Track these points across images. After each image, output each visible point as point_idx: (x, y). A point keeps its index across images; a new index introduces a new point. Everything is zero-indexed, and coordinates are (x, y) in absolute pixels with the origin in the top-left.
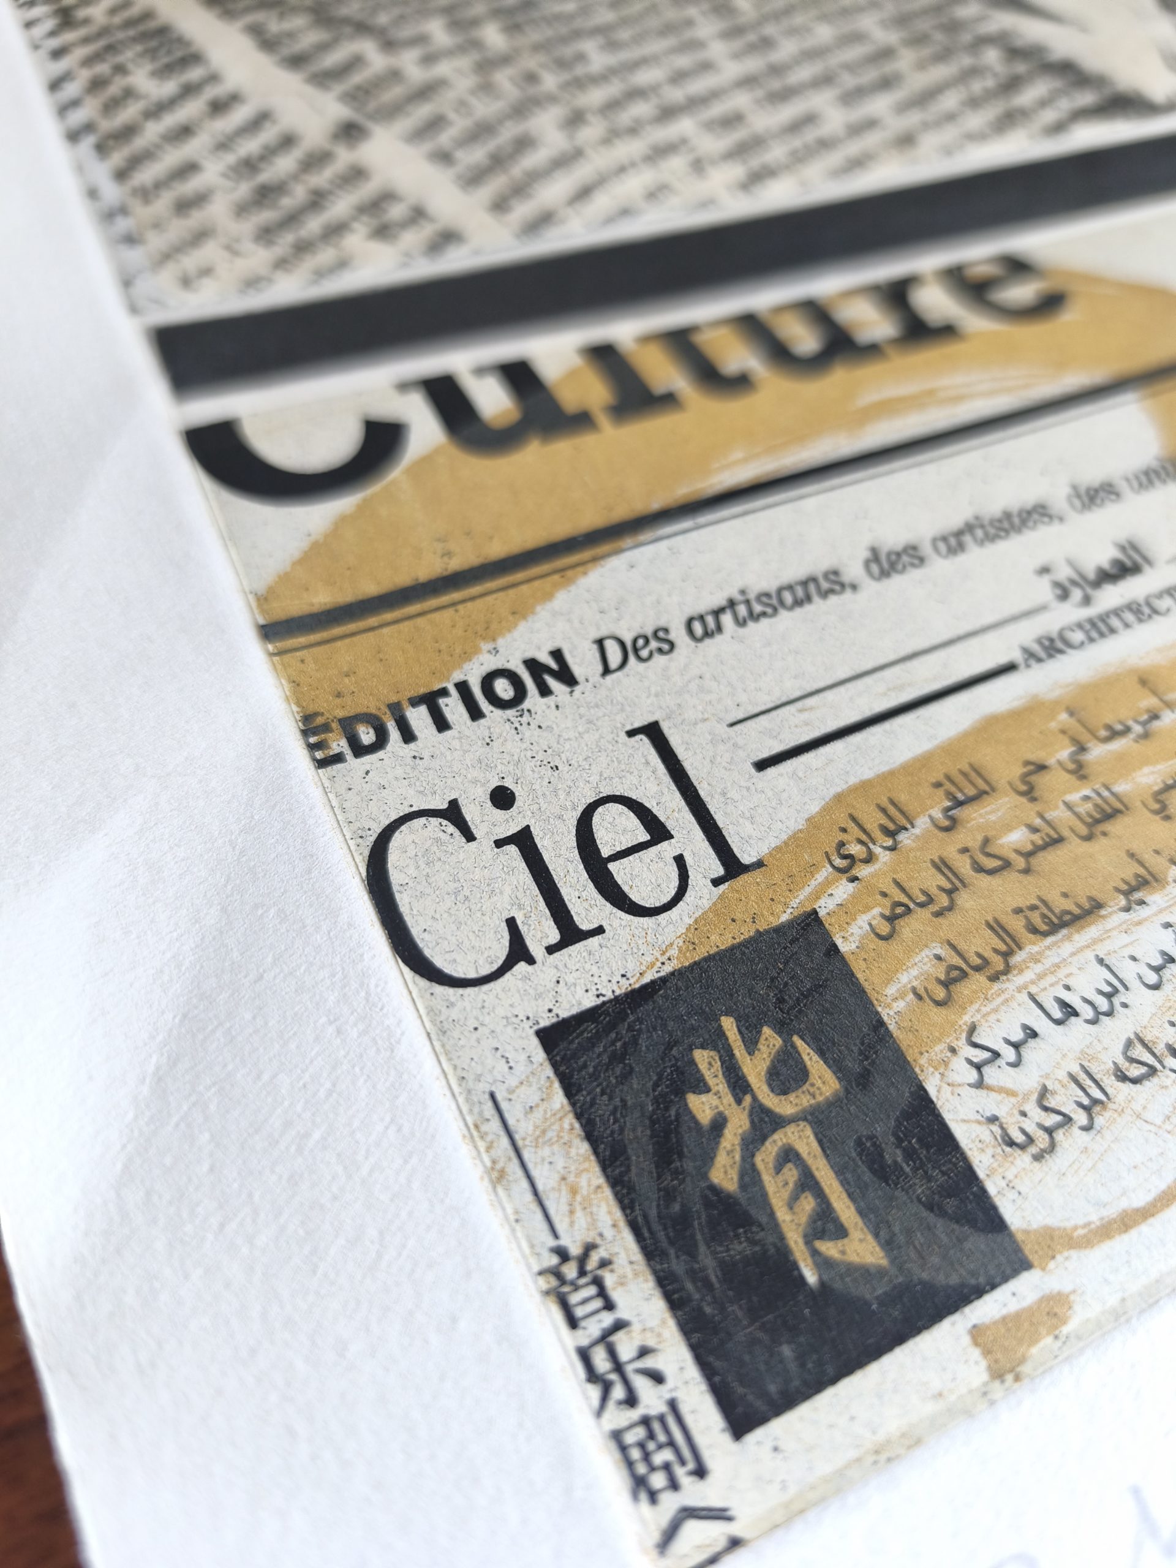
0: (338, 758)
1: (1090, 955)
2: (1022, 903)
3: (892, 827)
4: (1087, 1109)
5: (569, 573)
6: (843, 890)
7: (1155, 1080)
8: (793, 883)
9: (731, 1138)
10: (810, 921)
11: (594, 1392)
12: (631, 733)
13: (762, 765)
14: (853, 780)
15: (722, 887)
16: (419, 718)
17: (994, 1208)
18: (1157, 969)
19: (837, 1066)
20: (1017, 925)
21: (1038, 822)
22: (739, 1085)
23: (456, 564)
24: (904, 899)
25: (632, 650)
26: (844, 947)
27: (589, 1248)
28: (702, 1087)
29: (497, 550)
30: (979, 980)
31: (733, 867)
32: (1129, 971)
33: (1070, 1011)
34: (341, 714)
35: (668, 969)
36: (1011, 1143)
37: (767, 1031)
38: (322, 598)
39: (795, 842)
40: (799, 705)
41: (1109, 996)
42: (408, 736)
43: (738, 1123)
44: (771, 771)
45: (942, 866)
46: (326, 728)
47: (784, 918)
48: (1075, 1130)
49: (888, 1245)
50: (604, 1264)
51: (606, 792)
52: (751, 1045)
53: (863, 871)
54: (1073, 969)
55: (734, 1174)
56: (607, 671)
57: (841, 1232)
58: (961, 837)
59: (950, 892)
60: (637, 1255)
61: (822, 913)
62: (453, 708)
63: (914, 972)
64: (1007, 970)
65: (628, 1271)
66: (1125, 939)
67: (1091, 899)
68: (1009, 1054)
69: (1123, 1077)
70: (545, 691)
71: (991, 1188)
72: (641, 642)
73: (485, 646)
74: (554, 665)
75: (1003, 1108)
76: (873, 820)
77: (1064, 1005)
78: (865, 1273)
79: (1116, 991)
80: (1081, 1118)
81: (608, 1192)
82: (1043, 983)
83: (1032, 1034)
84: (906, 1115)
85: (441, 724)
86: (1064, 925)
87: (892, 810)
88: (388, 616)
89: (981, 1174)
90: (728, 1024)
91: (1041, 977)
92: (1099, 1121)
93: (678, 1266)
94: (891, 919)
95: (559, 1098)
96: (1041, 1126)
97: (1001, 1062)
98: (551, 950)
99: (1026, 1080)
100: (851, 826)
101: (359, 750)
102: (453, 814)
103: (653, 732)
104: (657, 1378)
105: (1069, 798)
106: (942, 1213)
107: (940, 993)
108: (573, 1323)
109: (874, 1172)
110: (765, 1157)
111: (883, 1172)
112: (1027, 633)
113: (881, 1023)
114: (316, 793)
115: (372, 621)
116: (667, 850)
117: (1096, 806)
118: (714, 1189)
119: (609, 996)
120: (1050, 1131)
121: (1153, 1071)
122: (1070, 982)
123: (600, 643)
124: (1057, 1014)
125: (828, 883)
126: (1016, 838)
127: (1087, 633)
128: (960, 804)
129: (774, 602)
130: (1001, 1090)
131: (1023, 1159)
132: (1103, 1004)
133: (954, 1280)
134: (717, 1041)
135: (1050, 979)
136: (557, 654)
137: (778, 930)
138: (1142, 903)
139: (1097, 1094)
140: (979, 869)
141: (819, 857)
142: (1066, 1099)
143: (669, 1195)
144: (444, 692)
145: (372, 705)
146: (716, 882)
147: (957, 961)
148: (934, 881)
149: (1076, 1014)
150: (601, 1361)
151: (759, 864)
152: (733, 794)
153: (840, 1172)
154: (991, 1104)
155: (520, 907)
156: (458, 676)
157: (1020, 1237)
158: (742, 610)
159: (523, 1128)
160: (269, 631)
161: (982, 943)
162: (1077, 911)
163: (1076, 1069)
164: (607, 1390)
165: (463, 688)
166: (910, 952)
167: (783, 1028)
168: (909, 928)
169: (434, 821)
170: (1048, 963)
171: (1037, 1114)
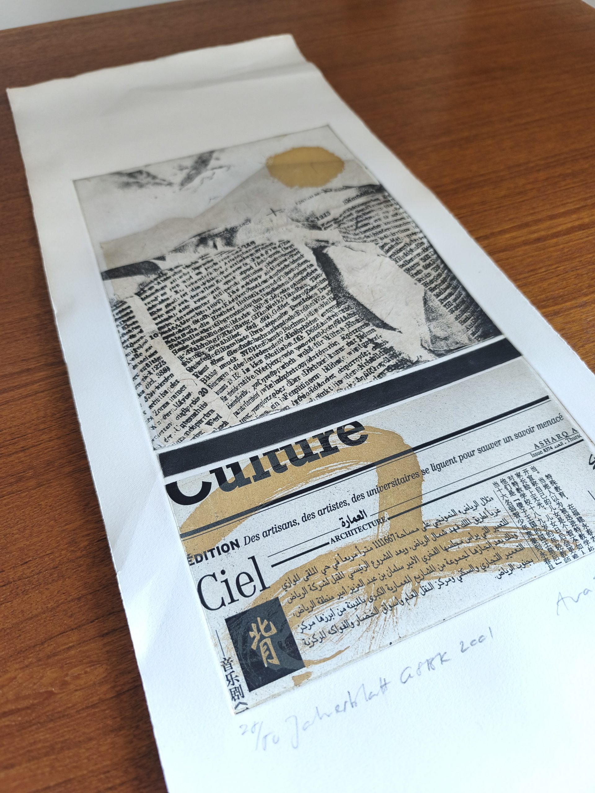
0: (194, 564)
1: (329, 608)
2: (318, 597)
3: (296, 580)
4: (322, 639)
5: (241, 521)
6: (284, 593)
7: (336, 634)
8: (275, 591)
9: (256, 640)
10: (277, 599)
11: (228, 682)
12: (249, 558)
13: (273, 566)
14: (290, 570)
15: (262, 592)
16: (209, 554)
17: (300, 656)
18: (342, 612)
19: (277, 628)
20: (316, 601)
21: (325, 580)
22: (259, 630)
23: (218, 520)
24: (295, 595)
25: (251, 539)
26: (282, 605)
27: (230, 658)
28: (252, 630)
29: (227, 516)
30: (306, 612)
31: (264, 588)
32: (336, 612)
33: (322, 619)
34: (194, 554)
35: (249, 608)
36: (305, 644)
37: (265, 620)
38: (192, 528)
39: (277, 583)
40: (282, 552)
41: (331, 617)
42: (207, 559)
43: (258, 637)
44: (274, 567)
45: (304, 588)
46: (192, 557)
47: (272, 598)
48: (319, 643)
49: (280, 661)
50: (232, 661)
51: (243, 571)
52: (262, 623)
53: (288, 589)
54: (325, 611)
55: (256, 647)
56: (246, 544)
57: (272, 658)
58: (309, 582)
59: (304, 594)
60: (238, 660)
61: (279, 598)
62: (215, 552)
63: (294, 610)
64: (312, 610)
65: (236, 662)
66: (337, 605)
67: (332, 596)
68: (309, 627)
69: (330, 633)
70: (233, 549)
71: (301, 652)
72: (253, 537)
73: (223, 538)
74: (236, 543)
75: (306, 638)
76: (292, 578)
77: (321, 618)
78: (276, 666)
79: (332, 616)
80: (320, 640)
81: (234, 649)
82: (319, 614)
83: (314, 623)
84: (287, 638)
85: (213, 556)
86: (325, 602)
87: (296, 576)
88: (205, 532)
89: (299, 649)
90: (259, 619)
91: (318, 612)
92: (323, 641)
93: (244, 662)
94: (292, 599)
95: (228, 632)
96: (312, 641)
97: (307, 629)
98: (229, 604)
99: (311, 632)
100: (288, 580)
101: (198, 562)
102: (214, 576)
103: (253, 558)
104: (238, 681)
105: (333, 574)
106: (291, 656)
107: (298, 615)
108: (225, 671)
109: (280, 648)
110: (261, 644)
111: (281, 647)
112: (333, 535)
113: (286, 620)
114: (189, 571)
115: (201, 533)
116: (252, 584)
117: (338, 576)
118: (252, 649)
119: (238, 613)
120: (314, 642)
121: (336, 632)
122: (324, 614)
123: (245, 538)
124: (320, 620)
125: (281, 591)
126: (320, 583)
127: (347, 535)
128: (310, 575)
129: (281, 528)
130: (306, 634)
131: (308, 647)
132: (329, 618)
133: (291, 668)
134: (256, 622)
135: (320, 613)
136: (236, 540)
137: (271, 601)
138: (342, 598)
139: (324, 636)
140: (311, 589)
141: (281, 586)
142: (318, 636)
143: (244, 650)
144: (214, 549)
145: (201, 552)
146: (261, 591)
147: (303, 608)
148: (302, 591)
149: (323, 620)
150: (229, 677)
151: (269, 587)
152: (266, 572)
153: (274, 647)
154: (303, 636)
155: (224, 595)
156: (217, 545)
157: (304, 661)
158: (274, 530)
159: (221, 636)
160: (182, 536)
161: (308, 605)
162: (329, 599)
163: (321, 631)
164: (230, 682)
165: (218, 548)
166: (294, 606)
167: (268, 620)
168: (295, 601)
169: (210, 577)
170: (320, 609)
171: (312, 639)
